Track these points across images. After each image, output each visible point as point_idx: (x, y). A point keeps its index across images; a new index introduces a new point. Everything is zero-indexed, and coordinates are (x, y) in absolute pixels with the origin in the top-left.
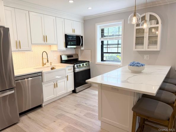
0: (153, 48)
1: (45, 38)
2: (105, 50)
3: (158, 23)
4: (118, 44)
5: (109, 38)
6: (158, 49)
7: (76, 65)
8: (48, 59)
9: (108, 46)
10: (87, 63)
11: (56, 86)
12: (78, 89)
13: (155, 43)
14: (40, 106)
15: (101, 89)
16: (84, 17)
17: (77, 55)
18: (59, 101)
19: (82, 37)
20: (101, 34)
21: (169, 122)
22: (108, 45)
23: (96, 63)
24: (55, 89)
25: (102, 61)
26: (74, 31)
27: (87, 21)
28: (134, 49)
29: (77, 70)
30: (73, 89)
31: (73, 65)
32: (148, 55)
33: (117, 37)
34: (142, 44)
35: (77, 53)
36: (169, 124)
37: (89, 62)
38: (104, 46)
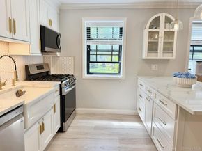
0: (168, 56)
4: (113, 51)
9: (98, 53)
17: (48, 65)
19: (60, 35)
20: (87, 34)
22: (97, 51)
23: (83, 78)
24: (40, 137)
26: (50, 22)
28: (146, 58)
29: (66, 91)
30: (58, 126)
31: (60, 83)
32: (157, 65)
38: (91, 53)
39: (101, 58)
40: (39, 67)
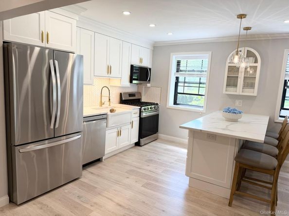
0: (248, 92)
1: (109, 70)
2: (180, 90)
3: (256, 61)
4: (200, 83)
5: (188, 74)
6: (255, 94)
7: (143, 108)
8: (109, 97)
9: (186, 85)
10: (153, 106)
11: (119, 133)
12: (143, 141)
13: (252, 86)
14: (99, 160)
15: (194, 138)
16: (155, 42)
17: (140, 94)
18: (121, 155)
19: (150, 69)
20: (176, 67)
21: (275, 171)
22: (185, 82)
23: (167, 107)
24: (118, 138)
25: (174, 104)
26: (141, 60)
27: (157, 49)
28: (224, 92)
29: (144, 115)
30: (136, 140)
31: (140, 107)
32: (241, 101)
33: (199, 73)
34: (235, 85)
35: (139, 91)
36: (274, 173)
37: (157, 104)
38: (179, 84)
39: (188, 89)
40: (131, 95)
